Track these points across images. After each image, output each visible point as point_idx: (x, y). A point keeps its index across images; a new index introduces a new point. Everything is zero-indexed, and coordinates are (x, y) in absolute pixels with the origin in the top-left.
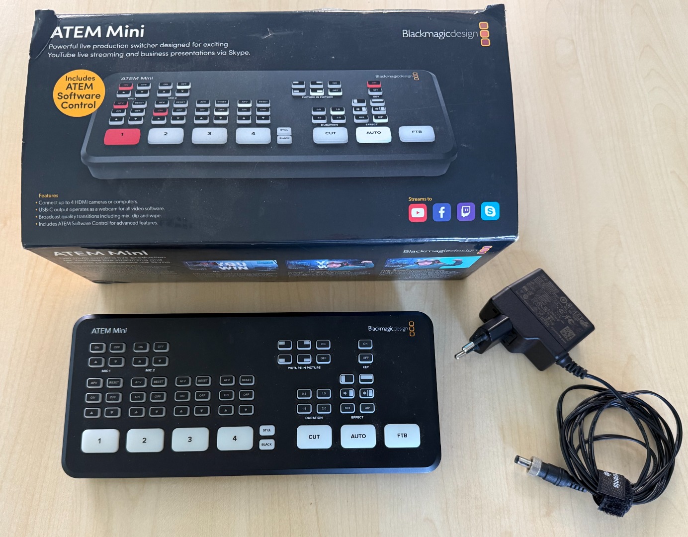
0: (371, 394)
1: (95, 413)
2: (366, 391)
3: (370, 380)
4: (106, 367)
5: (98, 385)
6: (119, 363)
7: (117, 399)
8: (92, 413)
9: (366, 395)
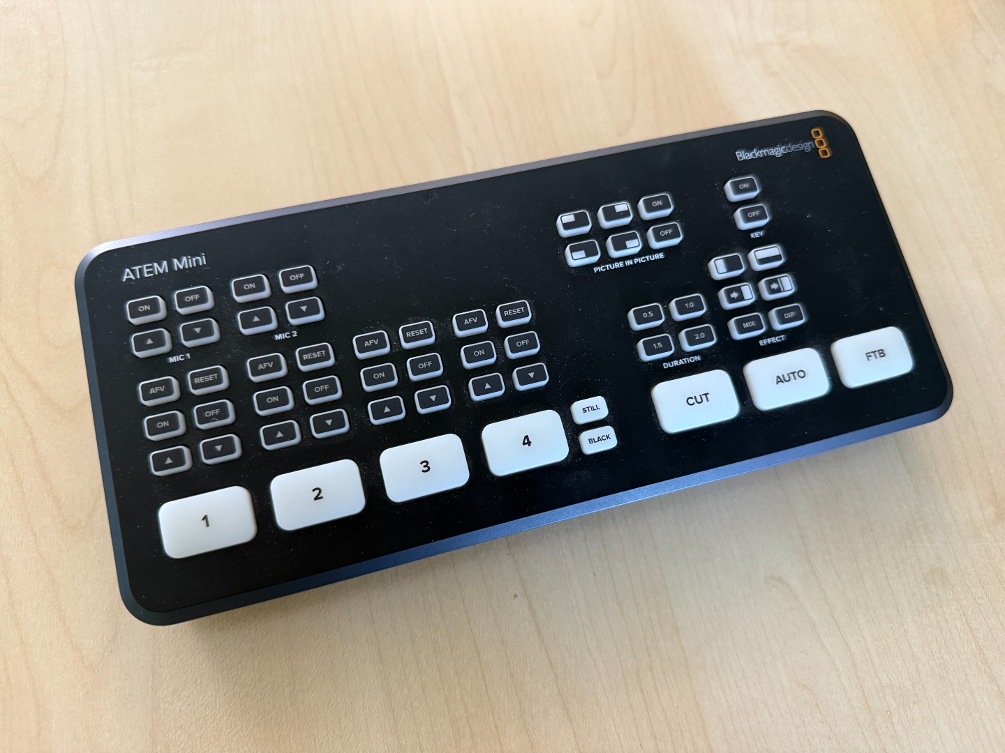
0: (788, 285)
1: (179, 460)
2: (775, 281)
3: (777, 258)
4: (177, 348)
5: (169, 391)
6: (207, 331)
7: (226, 416)
8: (169, 461)
9: (779, 290)
